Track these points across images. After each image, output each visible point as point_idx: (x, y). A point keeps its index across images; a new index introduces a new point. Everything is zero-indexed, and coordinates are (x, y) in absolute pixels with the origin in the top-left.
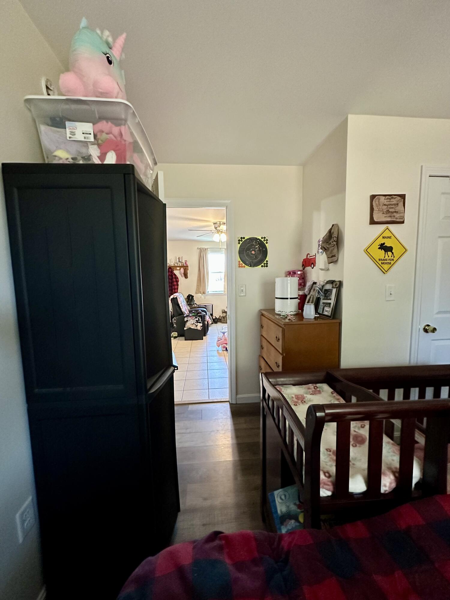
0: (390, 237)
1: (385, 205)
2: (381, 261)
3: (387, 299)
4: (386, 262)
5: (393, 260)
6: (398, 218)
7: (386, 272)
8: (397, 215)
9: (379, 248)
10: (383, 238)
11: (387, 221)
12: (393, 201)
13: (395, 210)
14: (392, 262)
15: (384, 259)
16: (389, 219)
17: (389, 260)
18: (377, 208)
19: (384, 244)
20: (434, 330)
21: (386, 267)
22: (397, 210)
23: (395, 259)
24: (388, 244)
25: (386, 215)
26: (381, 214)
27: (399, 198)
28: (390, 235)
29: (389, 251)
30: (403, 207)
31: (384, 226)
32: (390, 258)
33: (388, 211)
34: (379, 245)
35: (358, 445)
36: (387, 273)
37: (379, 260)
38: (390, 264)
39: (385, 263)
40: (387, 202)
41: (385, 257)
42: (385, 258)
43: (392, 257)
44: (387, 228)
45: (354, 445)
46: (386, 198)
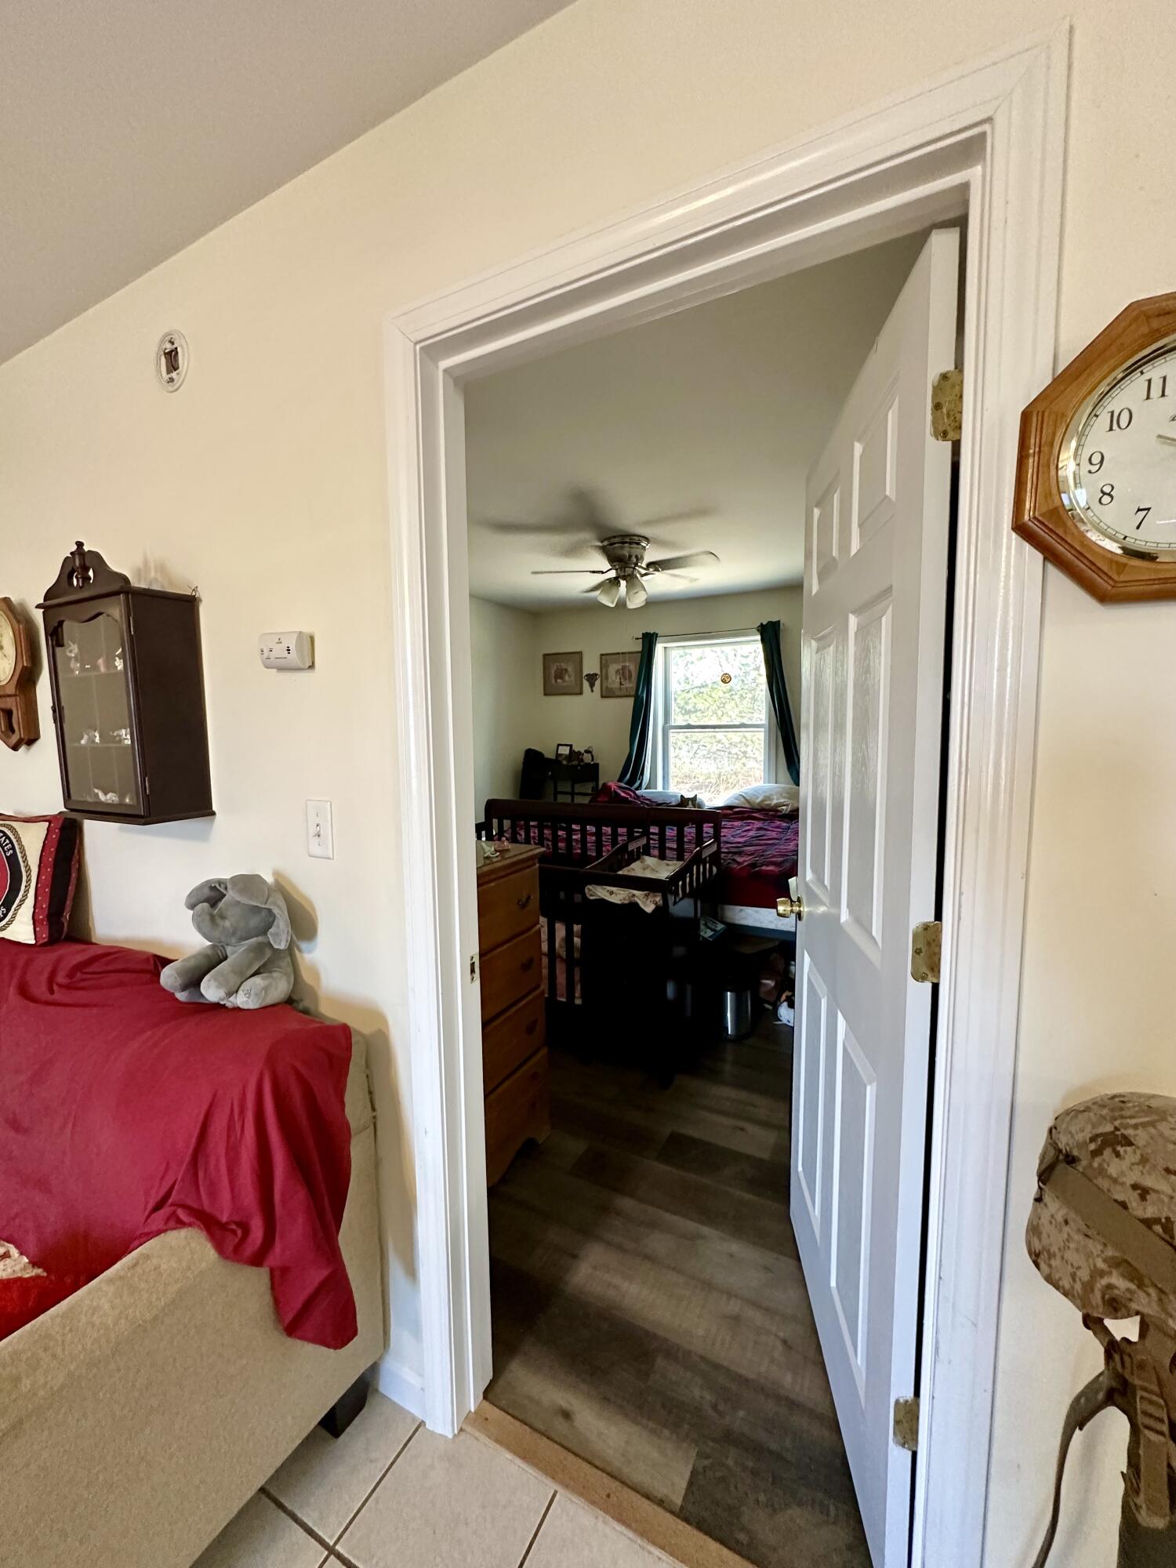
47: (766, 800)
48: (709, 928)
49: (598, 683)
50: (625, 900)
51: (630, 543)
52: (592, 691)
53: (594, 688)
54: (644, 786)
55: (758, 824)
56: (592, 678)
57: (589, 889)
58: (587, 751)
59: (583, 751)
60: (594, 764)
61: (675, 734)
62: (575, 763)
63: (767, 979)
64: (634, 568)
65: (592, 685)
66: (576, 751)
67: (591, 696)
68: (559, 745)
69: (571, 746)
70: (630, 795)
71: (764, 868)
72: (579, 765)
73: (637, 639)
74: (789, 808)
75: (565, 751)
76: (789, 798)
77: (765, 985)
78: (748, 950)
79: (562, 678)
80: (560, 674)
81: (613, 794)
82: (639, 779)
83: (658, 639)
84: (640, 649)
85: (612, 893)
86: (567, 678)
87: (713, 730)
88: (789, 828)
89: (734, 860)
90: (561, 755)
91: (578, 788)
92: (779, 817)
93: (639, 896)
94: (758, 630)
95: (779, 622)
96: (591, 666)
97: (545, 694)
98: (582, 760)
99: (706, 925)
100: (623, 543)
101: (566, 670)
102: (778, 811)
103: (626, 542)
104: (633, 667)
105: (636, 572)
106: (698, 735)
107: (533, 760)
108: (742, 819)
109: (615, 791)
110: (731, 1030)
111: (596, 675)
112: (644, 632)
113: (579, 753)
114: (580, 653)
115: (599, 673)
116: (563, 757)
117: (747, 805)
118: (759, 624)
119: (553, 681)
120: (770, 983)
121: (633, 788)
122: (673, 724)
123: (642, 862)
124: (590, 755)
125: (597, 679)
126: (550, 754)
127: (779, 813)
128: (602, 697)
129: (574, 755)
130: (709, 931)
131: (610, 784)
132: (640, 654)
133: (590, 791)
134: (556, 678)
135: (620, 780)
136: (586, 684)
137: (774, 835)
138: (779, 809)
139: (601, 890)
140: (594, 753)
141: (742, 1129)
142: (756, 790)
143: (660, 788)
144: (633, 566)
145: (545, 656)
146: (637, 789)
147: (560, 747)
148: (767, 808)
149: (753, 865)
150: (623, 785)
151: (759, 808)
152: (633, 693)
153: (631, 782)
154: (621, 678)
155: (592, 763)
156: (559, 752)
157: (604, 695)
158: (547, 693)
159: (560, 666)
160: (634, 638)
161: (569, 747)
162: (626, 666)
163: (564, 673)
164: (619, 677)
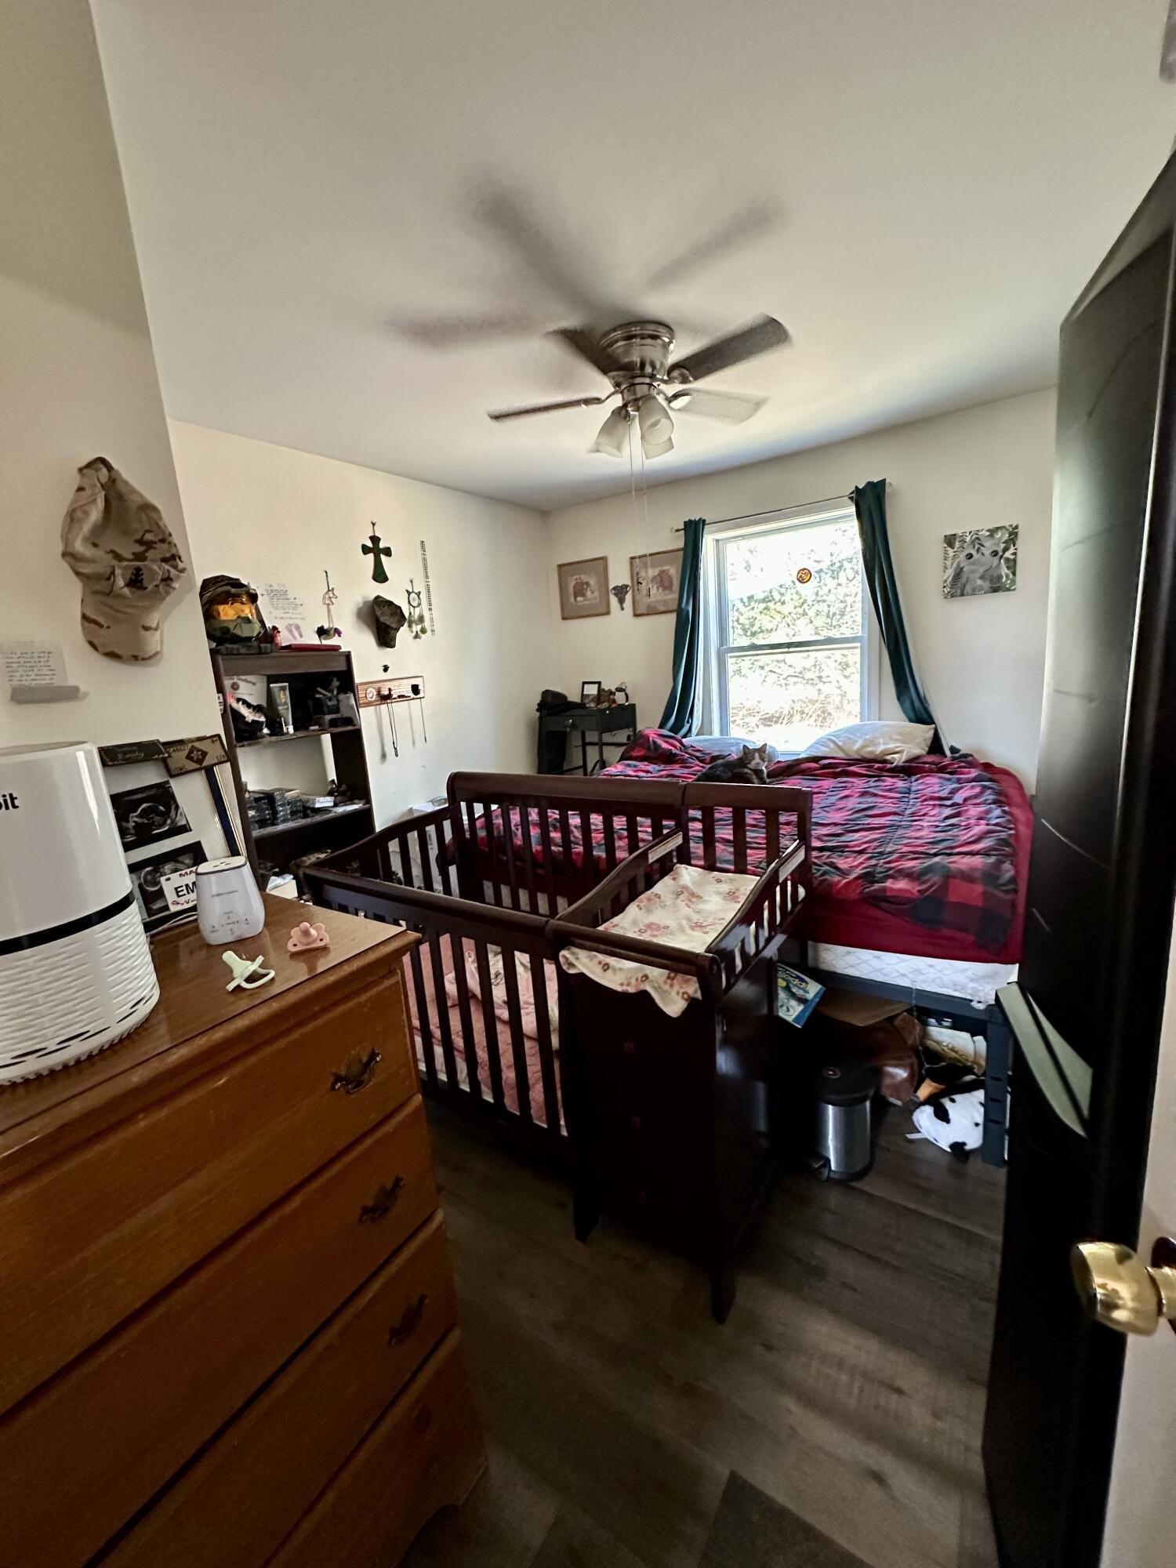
47: (868, 746)
48: (793, 995)
49: (629, 597)
50: (628, 985)
51: (643, 337)
52: (623, 609)
53: (624, 605)
54: (694, 731)
55: (859, 784)
56: (621, 592)
57: (564, 956)
58: (620, 690)
59: (614, 690)
60: (629, 705)
61: (734, 660)
62: (605, 705)
63: (896, 1066)
64: (650, 385)
65: (621, 601)
66: (606, 689)
67: (621, 616)
68: (584, 683)
69: (599, 683)
70: (675, 747)
71: (889, 883)
72: (608, 708)
73: (678, 530)
74: (904, 757)
75: (592, 690)
76: (903, 742)
77: (892, 1076)
78: (861, 1019)
79: (583, 595)
80: (580, 591)
81: (652, 746)
82: (688, 722)
83: (706, 527)
84: (681, 545)
85: (606, 967)
86: (589, 593)
87: (786, 650)
88: (909, 791)
89: (832, 865)
90: (588, 695)
91: (607, 737)
92: (891, 770)
93: (654, 980)
94: (851, 498)
95: (884, 481)
96: (619, 576)
97: (564, 618)
98: (614, 701)
99: (787, 988)
100: (630, 338)
101: (587, 584)
102: (885, 762)
103: (635, 336)
104: (674, 571)
105: (654, 392)
106: (766, 659)
107: (552, 705)
108: (835, 776)
109: (654, 742)
110: (837, 1161)
111: (627, 586)
112: (687, 520)
113: (611, 693)
114: (604, 559)
115: (630, 584)
116: (591, 698)
117: (840, 755)
118: (853, 489)
119: (572, 599)
120: (902, 1073)
121: (678, 736)
122: (732, 647)
123: (674, 879)
124: (623, 693)
125: (627, 592)
126: (574, 697)
127: (889, 766)
128: (636, 615)
129: (603, 695)
130: (793, 1003)
131: (646, 732)
132: (682, 552)
133: (624, 740)
134: (575, 596)
135: (662, 726)
136: (614, 600)
137: (888, 806)
138: (889, 757)
139: (586, 961)
140: (628, 691)
141: (878, 1478)
142: (851, 730)
143: (716, 734)
144: (647, 380)
145: (560, 566)
146: (685, 736)
147: (586, 686)
148: (870, 756)
149: (869, 877)
150: (665, 732)
151: (857, 757)
152: (675, 607)
153: (676, 728)
154: (658, 588)
155: (627, 704)
156: (585, 693)
157: (638, 612)
158: (566, 616)
159: (580, 578)
160: (674, 530)
161: (596, 686)
162: (663, 571)
163: (585, 587)
164: (655, 587)
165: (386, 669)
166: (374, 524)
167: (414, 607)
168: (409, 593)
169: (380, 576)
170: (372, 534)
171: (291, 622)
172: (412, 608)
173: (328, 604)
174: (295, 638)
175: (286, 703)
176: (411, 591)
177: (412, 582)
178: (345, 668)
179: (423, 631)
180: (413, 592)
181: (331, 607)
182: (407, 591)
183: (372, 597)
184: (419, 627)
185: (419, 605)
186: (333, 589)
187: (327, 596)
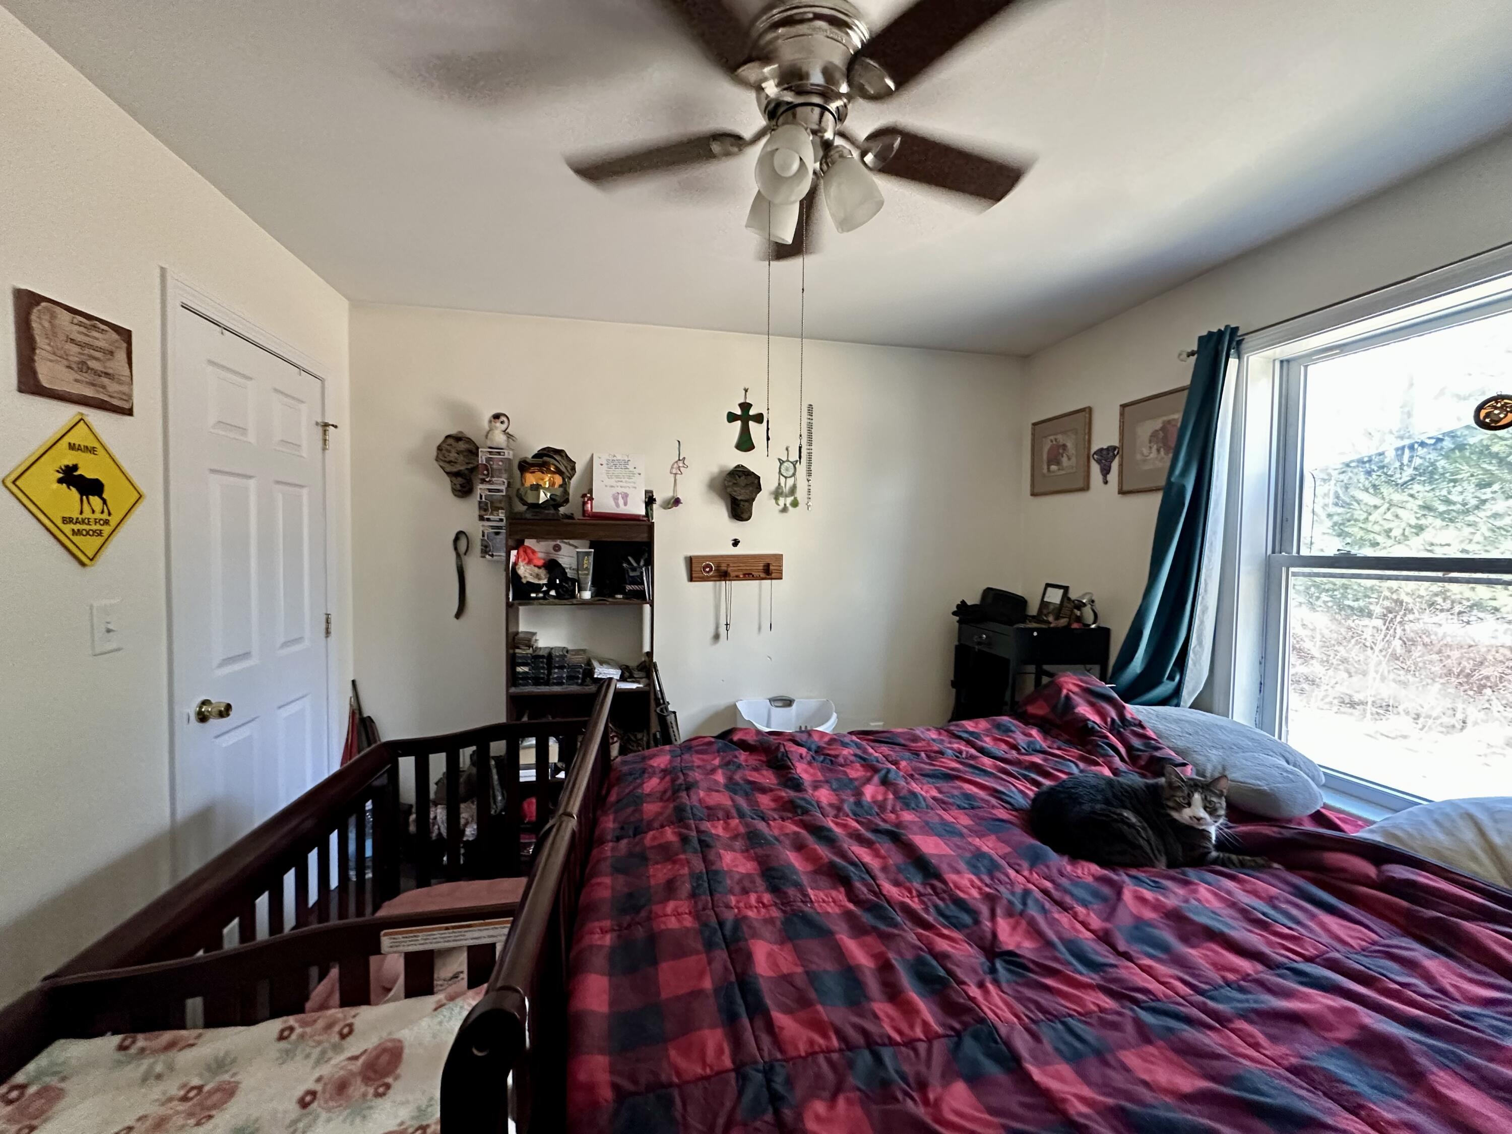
0: (92, 450)
1: (72, 341)
2: (72, 526)
3: (98, 651)
4: (87, 527)
5: (107, 522)
6: (115, 395)
7: (91, 560)
8: (113, 387)
9: (60, 481)
10: (72, 447)
11: (86, 396)
12: (97, 339)
13: (105, 367)
14: (107, 530)
15: (80, 517)
16: (89, 392)
17: (96, 523)
18: (49, 345)
19: (75, 467)
20: (226, 711)
21: (89, 544)
22: (110, 371)
23: (114, 521)
24: (87, 471)
25: (79, 377)
26: (60, 368)
27: (115, 336)
28: (91, 443)
29: (93, 495)
30: (127, 365)
31: (70, 412)
32: (98, 515)
33: (83, 367)
34: (58, 471)
35: (389, 1080)
36: (92, 565)
37: (66, 520)
38: (100, 534)
39: (84, 533)
40: (79, 333)
41: (81, 513)
42: (84, 516)
43: (102, 512)
44: (82, 419)
45: (381, 1090)
46: (75, 321)
49: (1115, 465)
52: (1106, 482)
53: (1109, 477)
56: (1106, 456)
59: (1083, 602)
60: (1099, 628)
61: (1301, 580)
62: (1068, 622)
65: (1105, 471)
66: (1073, 599)
67: (1102, 493)
68: (1048, 585)
69: (1066, 589)
72: (1073, 626)
73: (1192, 354)
75: (1055, 596)
79: (1058, 463)
80: (1055, 458)
81: (1062, 705)
82: (1170, 677)
83: (1240, 339)
86: (1064, 459)
90: (1049, 603)
96: (1105, 433)
97: (1033, 494)
98: (1080, 618)
101: (1064, 446)
111: (1114, 449)
112: (1205, 333)
113: (1077, 605)
114: (1088, 411)
115: (1118, 446)
116: (1052, 607)
119: (1045, 467)
122: (1304, 552)
124: (1094, 609)
125: (1113, 458)
126: (1032, 602)
128: (1122, 492)
129: (1070, 605)
134: (1049, 463)
136: (1095, 468)
140: (1099, 609)
145: (1035, 425)
147: (1049, 589)
154: (1158, 451)
155: (1093, 626)
156: (1046, 599)
157: (1125, 488)
158: (1036, 491)
159: (1056, 440)
160: (1185, 355)
161: (1061, 591)
162: (1169, 422)
163: (1061, 451)
164: (1155, 447)
165: (736, 543)
166: (746, 391)
167: (786, 478)
168: (781, 462)
169: (745, 443)
170: (742, 401)
171: (620, 490)
172: (783, 479)
173: (676, 474)
174: (617, 505)
175: (587, 569)
176: (784, 459)
177: (787, 449)
178: (645, 540)
179: (795, 504)
180: (788, 461)
181: (678, 476)
182: (779, 460)
183: (732, 465)
184: (789, 500)
185: (794, 475)
186: (684, 458)
187: (676, 466)
